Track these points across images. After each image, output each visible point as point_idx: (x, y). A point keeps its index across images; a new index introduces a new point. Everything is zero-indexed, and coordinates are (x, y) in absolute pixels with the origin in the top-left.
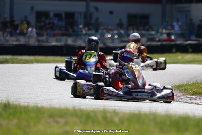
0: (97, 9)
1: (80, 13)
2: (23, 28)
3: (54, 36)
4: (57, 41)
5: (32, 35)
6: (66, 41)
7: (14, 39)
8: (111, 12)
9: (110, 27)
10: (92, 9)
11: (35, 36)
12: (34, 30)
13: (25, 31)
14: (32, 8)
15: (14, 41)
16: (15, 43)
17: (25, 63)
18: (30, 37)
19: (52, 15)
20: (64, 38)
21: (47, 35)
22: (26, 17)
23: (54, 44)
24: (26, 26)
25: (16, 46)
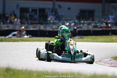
0: (60, 6)
1: (49, 9)
2: (12, 18)
3: (32, 24)
4: (33, 27)
5: (17, 23)
6: (40, 27)
7: (6, 25)
8: (69, 9)
9: (68, 18)
10: (57, 7)
11: (20, 24)
12: (19, 20)
13: (13, 21)
14: (18, 6)
15: (6, 27)
16: (6, 29)
17: (14, 42)
18: (16, 24)
19: (30, 10)
20: (38, 25)
21: (28, 23)
22: (14, 11)
23: (32, 29)
24: (13, 17)
25: (7, 30)
